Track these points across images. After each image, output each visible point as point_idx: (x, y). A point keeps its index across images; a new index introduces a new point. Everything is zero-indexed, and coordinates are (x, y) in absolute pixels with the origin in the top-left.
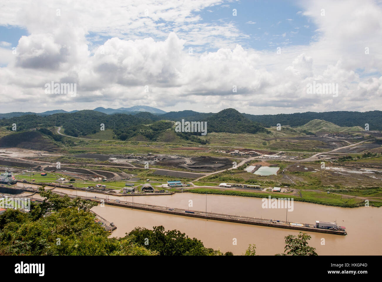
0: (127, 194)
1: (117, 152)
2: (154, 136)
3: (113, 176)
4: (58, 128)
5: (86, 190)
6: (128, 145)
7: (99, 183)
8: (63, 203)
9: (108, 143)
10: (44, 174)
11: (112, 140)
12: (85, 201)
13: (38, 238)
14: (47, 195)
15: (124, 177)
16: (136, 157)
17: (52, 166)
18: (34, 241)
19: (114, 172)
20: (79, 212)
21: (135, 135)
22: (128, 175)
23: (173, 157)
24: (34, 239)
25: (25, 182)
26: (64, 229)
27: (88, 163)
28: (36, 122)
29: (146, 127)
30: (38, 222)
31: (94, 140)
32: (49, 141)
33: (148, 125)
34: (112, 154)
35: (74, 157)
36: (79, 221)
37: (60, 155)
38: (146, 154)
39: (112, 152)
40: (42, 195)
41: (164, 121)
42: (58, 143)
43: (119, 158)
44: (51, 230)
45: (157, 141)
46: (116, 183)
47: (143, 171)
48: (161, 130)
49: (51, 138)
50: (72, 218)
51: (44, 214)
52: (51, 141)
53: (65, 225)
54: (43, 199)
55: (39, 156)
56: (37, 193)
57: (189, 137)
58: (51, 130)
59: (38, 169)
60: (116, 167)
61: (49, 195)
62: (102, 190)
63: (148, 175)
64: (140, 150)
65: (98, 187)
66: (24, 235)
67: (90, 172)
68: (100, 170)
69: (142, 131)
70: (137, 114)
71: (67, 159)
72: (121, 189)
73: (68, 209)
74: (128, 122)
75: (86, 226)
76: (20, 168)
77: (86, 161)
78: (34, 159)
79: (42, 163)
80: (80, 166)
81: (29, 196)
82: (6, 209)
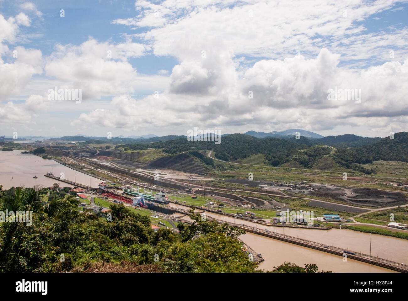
0: (277, 224)
1: (268, 178)
2: (309, 163)
3: (263, 203)
4: (209, 152)
5: (234, 216)
6: (281, 172)
7: (248, 211)
8: (211, 227)
9: (258, 168)
10: (194, 196)
11: (263, 165)
12: (233, 228)
13: (186, 260)
14: (196, 218)
15: (275, 206)
16: (288, 185)
17: (202, 190)
18: (182, 262)
19: (264, 199)
20: (226, 239)
21: (288, 161)
22: (279, 204)
23: (331, 187)
24: (183, 259)
25: (176, 203)
26: (211, 254)
27: (238, 189)
28: (188, 145)
29: (300, 153)
30: (186, 244)
31: (244, 165)
32: (200, 164)
33: (302, 151)
34: (263, 181)
35: (224, 182)
36: (226, 248)
37: (210, 179)
38: (300, 182)
39: (263, 179)
40: (192, 217)
41: (320, 146)
42: (209, 167)
43: (270, 185)
44: (199, 253)
45: (313, 169)
46: (266, 211)
47: (295, 201)
48: (317, 156)
49: (202, 162)
50: (219, 244)
51: (192, 236)
52: (201, 164)
53: (212, 251)
54: (192, 221)
55: (190, 179)
56: (187, 214)
57: (350, 165)
58: (202, 153)
59: (188, 192)
60: (267, 195)
61: (198, 218)
62: (250, 217)
63: (301, 205)
64: (293, 178)
65: (247, 214)
66: (174, 254)
67: (240, 198)
68: (250, 197)
69: (296, 157)
70: (291, 138)
71: (216, 183)
72: (271, 218)
73: (216, 234)
74: (280, 147)
75: (232, 254)
76: (173, 189)
77: (236, 186)
78: (186, 182)
79: (193, 186)
80: (230, 191)
81: (180, 217)
82: (160, 227)
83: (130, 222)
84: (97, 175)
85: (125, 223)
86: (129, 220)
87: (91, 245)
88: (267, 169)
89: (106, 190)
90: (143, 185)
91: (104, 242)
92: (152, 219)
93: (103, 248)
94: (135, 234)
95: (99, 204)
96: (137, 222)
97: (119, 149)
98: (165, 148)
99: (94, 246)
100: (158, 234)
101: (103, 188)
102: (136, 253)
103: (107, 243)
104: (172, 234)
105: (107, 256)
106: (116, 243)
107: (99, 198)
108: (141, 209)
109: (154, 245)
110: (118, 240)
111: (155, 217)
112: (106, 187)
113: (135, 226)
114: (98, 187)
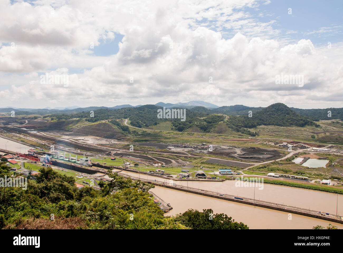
0: (183, 179)
1: (174, 142)
2: (207, 128)
3: (171, 162)
4: (125, 120)
5: (147, 174)
6: (185, 136)
7: (159, 168)
8: (126, 183)
9: (167, 133)
10: (113, 158)
11: (171, 131)
12: (145, 183)
13: (105, 211)
14: (114, 176)
15: (180, 164)
16: (191, 147)
17: (120, 152)
18: (102, 213)
19: (172, 159)
20: (138, 192)
21: (191, 127)
22: (184, 162)
23: (225, 147)
24: (102, 211)
26: (125, 205)
27: (150, 151)
28: (108, 115)
29: (201, 120)
30: (105, 198)
31: (155, 131)
32: (118, 130)
33: (202, 118)
34: (170, 144)
35: (138, 145)
36: (138, 200)
37: (126, 143)
38: (200, 144)
39: (170, 142)
40: (111, 176)
41: (216, 115)
42: (125, 133)
43: (177, 147)
44: (115, 205)
45: (211, 133)
46: (173, 168)
47: (197, 159)
48: (214, 122)
49: (120, 128)
50: (132, 197)
51: (111, 192)
53: (126, 202)
54: (111, 179)
55: (110, 143)
56: (107, 174)
57: (239, 129)
58: (119, 121)
59: (108, 154)
60: (174, 155)
62: (161, 174)
63: (202, 163)
64: (195, 141)
65: (158, 171)
66: (95, 207)
67: (151, 158)
68: (160, 157)
69: (197, 123)
70: (193, 108)
72: (178, 174)
73: (130, 189)
75: (143, 204)
76: (95, 152)
77: (148, 149)
78: (106, 146)
79: (112, 149)
80: (143, 153)
81: (101, 176)
82: (84, 185)
83: (57, 183)
84: (26, 143)
85: (53, 184)
86: (57, 181)
87: (22, 204)
88: (173, 134)
89: (35, 155)
90: (68, 150)
91: (35, 201)
92: (77, 179)
93: (33, 206)
94: (62, 192)
95: (29, 168)
96: (63, 183)
97: (46, 119)
98: (88, 118)
99: (25, 205)
100: (82, 192)
101: (32, 154)
102: (63, 208)
103: (37, 202)
104: (94, 190)
105: (37, 213)
106: (45, 202)
107: (29, 163)
108: (67, 171)
109: (78, 201)
110: (47, 198)
111: (80, 177)
112: (35, 153)
113: (61, 185)
114: (27, 153)
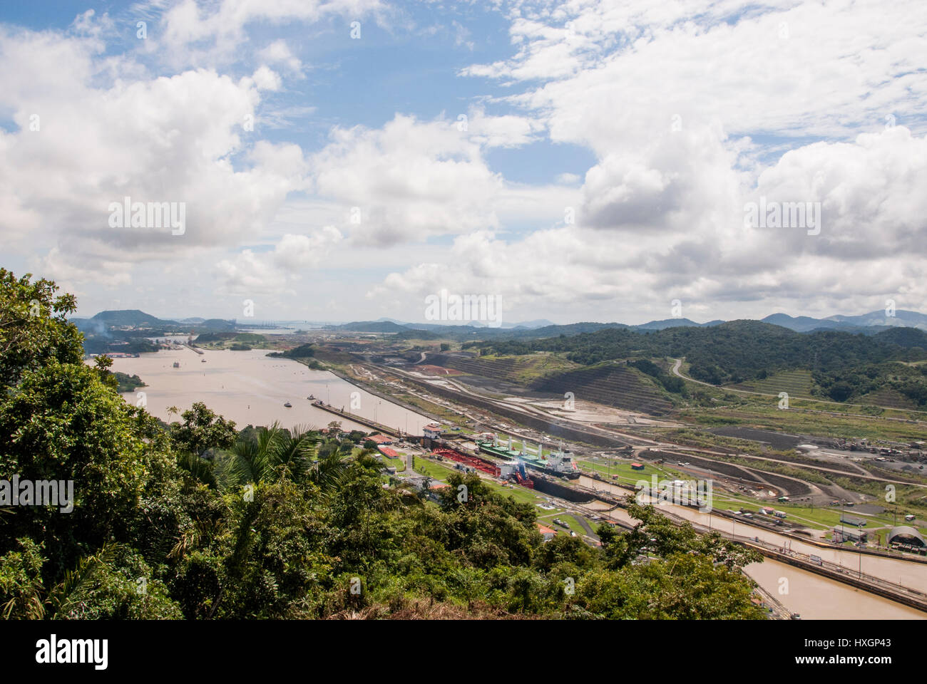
0: (844, 545)
1: (819, 430)
3: (807, 491)
4: (675, 362)
5: (732, 517)
6: (854, 416)
7: (768, 505)
8: (677, 539)
9: (795, 405)
10: (638, 465)
11: (809, 398)
12: (732, 544)
13: (618, 611)
14: (644, 515)
15: (838, 498)
16: (874, 449)
17: (657, 450)
18: (608, 616)
19: (810, 481)
20: (714, 569)
21: (873, 388)
22: (850, 495)
24: (610, 610)
25: (596, 478)
26: (677, 604)
27: (744, 452)
28: (626, 346)
29: (908, 369)
30: (619, 574)
31: (760, 395)
32: (654, 389)
33: (913, 364)
34: (806, 435)
35: (709, 433)
36: (714, 592)
37: (676, 426)
38: (905, 443)
39: (806, 430)
40: (634, 512)
42: (674, 397)
43: (826, 447)
44: (648, 599)
46: (814, 510)
49: (659, 384)
50: (696, 581)
51: (633, 558)
52: (657, 391)
53: (681, 596)
54: (633, 522)
55: (630, 423)
56: (620, 506)
58: (658, 364)
59: (625, 453)
60: (817, 470)
61: (647, 516)
62: (773, 522)
63: (911, 503)
64: (888, 431)
65: (765, 513)
66: (590, 597)
67: (748, 474)
68: (773, 472)
69: (895, 378)
70: (880, 333)
71: (692, 435)
72: (828, 529)
73: (689, 557)
74: (852, 354)
75: (729, 607)
76: (588, 445)
77: (738, 445)
78: (620, 430)
79: (636, 440)
80: (724, 457)
81: (603, 511)
82: (556, 531)
83: (490, 516)
84: (420, 408)
85: (481, 518)
86: (490, 511)
87: (405, 559)
88: (817, 407)
89: (440, 440)
90: (521, 433)
91: (434, 557)
92: (539, 512)
93: (430, 569)
94: (501, 542)
95: (425, 472)
96: (507, 517)
97: (469, 350)
98: (573, 351)
99: (411, 562)
100: (554, 548)
101: (433, 436)
102: (503, 586)
103: (440, 559)
104: (587, 548)
105: (438, 588)
106: (460, 561)
107: (424, 457)
108: (514, 487)
109: (542, 572)
110: (463, 553)
111: (546, 508)
112: (439, 434)
113: (501, 524)
114: (422, 434)
